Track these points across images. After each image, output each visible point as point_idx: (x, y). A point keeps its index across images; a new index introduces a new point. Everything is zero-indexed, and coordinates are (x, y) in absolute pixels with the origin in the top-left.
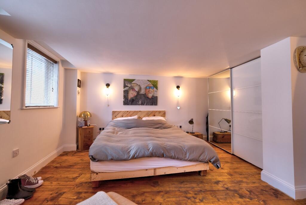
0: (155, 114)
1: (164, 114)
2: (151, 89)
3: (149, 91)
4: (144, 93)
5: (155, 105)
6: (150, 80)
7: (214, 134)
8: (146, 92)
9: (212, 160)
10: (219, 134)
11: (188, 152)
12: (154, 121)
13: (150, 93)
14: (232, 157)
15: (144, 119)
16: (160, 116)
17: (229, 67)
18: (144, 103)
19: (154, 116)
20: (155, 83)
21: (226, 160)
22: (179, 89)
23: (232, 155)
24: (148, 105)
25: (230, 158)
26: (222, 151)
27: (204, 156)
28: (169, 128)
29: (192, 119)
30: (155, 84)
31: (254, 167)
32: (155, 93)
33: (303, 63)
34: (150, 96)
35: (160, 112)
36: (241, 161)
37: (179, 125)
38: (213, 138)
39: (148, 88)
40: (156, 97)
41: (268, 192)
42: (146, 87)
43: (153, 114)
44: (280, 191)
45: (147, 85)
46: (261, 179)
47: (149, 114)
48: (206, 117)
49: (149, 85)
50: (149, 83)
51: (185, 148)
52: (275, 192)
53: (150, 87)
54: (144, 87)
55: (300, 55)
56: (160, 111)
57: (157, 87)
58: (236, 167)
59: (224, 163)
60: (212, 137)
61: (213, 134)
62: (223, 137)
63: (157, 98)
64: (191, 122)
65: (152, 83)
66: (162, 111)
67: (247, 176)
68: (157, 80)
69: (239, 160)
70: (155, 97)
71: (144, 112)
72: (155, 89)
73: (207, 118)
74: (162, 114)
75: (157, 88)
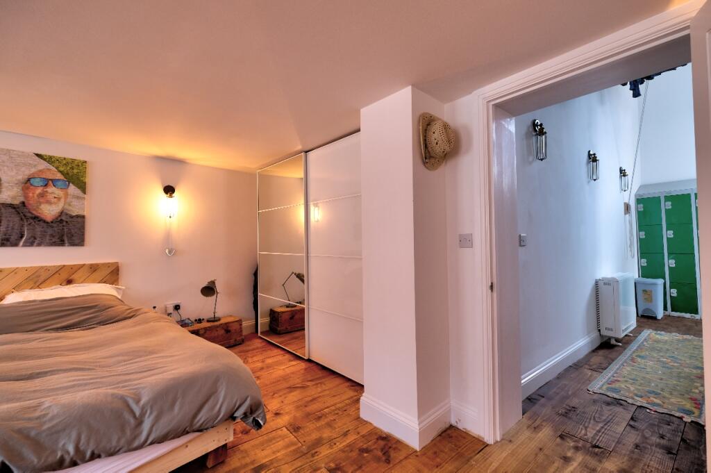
0: (74, 277)
1: (113, 274)
2: (51, 189)
3: (42, 195)
4: (16, 202)
5: (73, 244)
6: (51, 154)
7: (273, 314)
8: (26, 197)
9: (239, 414)
10: (283, 312)
11: (151, 413)
12: (60, 302)
13: (49, 202)
14: (306, 369)
15: (12, 299)
16: (94, 282)
17: (299, 147)
18: (13, 238)
19: (69, 282)
20: (72, 168)
21: (291, 383)
22: (171, 196)
23: (307, 363)
24: (39, 245)
25: (302, 371)
26: (287, 356)
27: (213, 408)
28: (125, 319)
29: (213, 282)
30: (75, 171)
31: (348, 384)
32: (75, 202)
33: (430, 149)
34: (49, 211)
35: (94, 268)
36: (325, 373)
37: (170, 304)
38: (271, 322)
39: (36, 182)
40: (78, 216)
41: (371, 451)
42: (29, 180)
43: (64, 276)
44: (394, 439)
45: (33, 170)
46: (359, 418)
47: (42, 278)
48: (253, 272)
49: (40, 171)
50: (43, 165)
51: (138, 401)
52: (385, 446)
53: (47, 182)
54: (20, 177)
55: (426, 130)
56: (97, 265)
57: (85, 183)
58: (310, 398)
59: (284, 394)
60: (267, 320)
61: (270, 315)
62: (292, 318)
63: (84, 222)
64: (209, 290)
65: (57, 168)
66: (103, 264)
67: (334, 417)
68: (82, 159)
69: (320, 373)
70: (72, 217)
71: (15, 271)
72: (73, 189)
73: (256, 274)
74: (104, 273)
75: (82, 187)
